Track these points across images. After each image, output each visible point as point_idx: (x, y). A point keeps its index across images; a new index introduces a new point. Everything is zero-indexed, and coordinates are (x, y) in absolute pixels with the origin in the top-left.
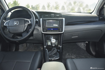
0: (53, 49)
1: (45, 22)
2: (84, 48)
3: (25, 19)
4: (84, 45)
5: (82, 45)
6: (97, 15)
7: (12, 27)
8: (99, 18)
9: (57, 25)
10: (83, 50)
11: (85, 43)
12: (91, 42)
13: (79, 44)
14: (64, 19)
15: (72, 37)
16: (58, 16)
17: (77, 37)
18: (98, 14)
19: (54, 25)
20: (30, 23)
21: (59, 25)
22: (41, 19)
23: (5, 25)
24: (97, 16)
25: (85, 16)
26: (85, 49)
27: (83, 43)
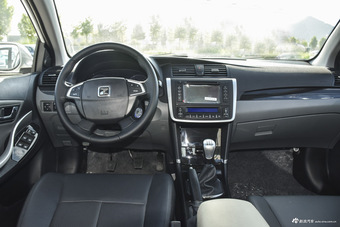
0: (205, 169)
1: (182, 89)
2: (285, 168)
3: (129, 81)
4: (288, 159)
5: (282, 159)
6: (330, 69)
7: (92, 103)
8: (336, 77)
9: (215, 99)
10: (285, 173)
11: (289, 153)
12: (308, 150)
13: (272, 155)
14: (234, 80)
15: (257, 135)
16: (216, 73)
17: (270, 133)
18: (333, 67)
19: (206, 98)
20: (144, 91)
21: (222, 98)
22: (168, 80)
23: (68, 95)
24: (329, 71)
25: (295, 71)
26: (290, 171)
27: (283, 152)
